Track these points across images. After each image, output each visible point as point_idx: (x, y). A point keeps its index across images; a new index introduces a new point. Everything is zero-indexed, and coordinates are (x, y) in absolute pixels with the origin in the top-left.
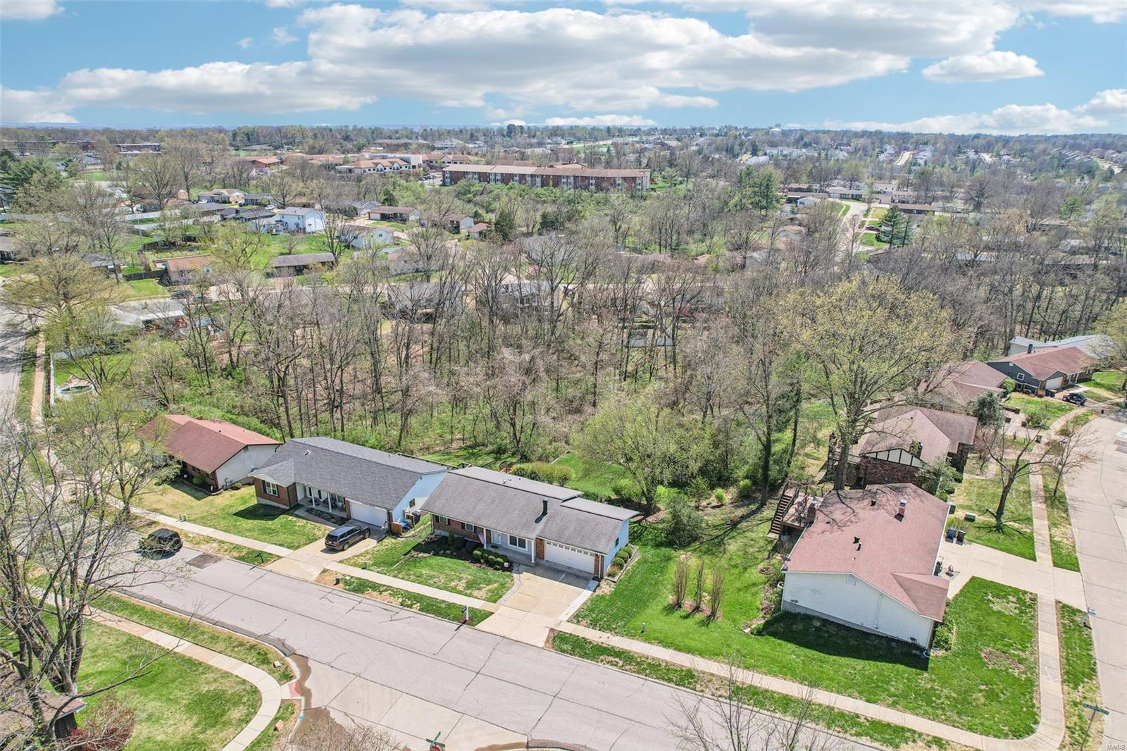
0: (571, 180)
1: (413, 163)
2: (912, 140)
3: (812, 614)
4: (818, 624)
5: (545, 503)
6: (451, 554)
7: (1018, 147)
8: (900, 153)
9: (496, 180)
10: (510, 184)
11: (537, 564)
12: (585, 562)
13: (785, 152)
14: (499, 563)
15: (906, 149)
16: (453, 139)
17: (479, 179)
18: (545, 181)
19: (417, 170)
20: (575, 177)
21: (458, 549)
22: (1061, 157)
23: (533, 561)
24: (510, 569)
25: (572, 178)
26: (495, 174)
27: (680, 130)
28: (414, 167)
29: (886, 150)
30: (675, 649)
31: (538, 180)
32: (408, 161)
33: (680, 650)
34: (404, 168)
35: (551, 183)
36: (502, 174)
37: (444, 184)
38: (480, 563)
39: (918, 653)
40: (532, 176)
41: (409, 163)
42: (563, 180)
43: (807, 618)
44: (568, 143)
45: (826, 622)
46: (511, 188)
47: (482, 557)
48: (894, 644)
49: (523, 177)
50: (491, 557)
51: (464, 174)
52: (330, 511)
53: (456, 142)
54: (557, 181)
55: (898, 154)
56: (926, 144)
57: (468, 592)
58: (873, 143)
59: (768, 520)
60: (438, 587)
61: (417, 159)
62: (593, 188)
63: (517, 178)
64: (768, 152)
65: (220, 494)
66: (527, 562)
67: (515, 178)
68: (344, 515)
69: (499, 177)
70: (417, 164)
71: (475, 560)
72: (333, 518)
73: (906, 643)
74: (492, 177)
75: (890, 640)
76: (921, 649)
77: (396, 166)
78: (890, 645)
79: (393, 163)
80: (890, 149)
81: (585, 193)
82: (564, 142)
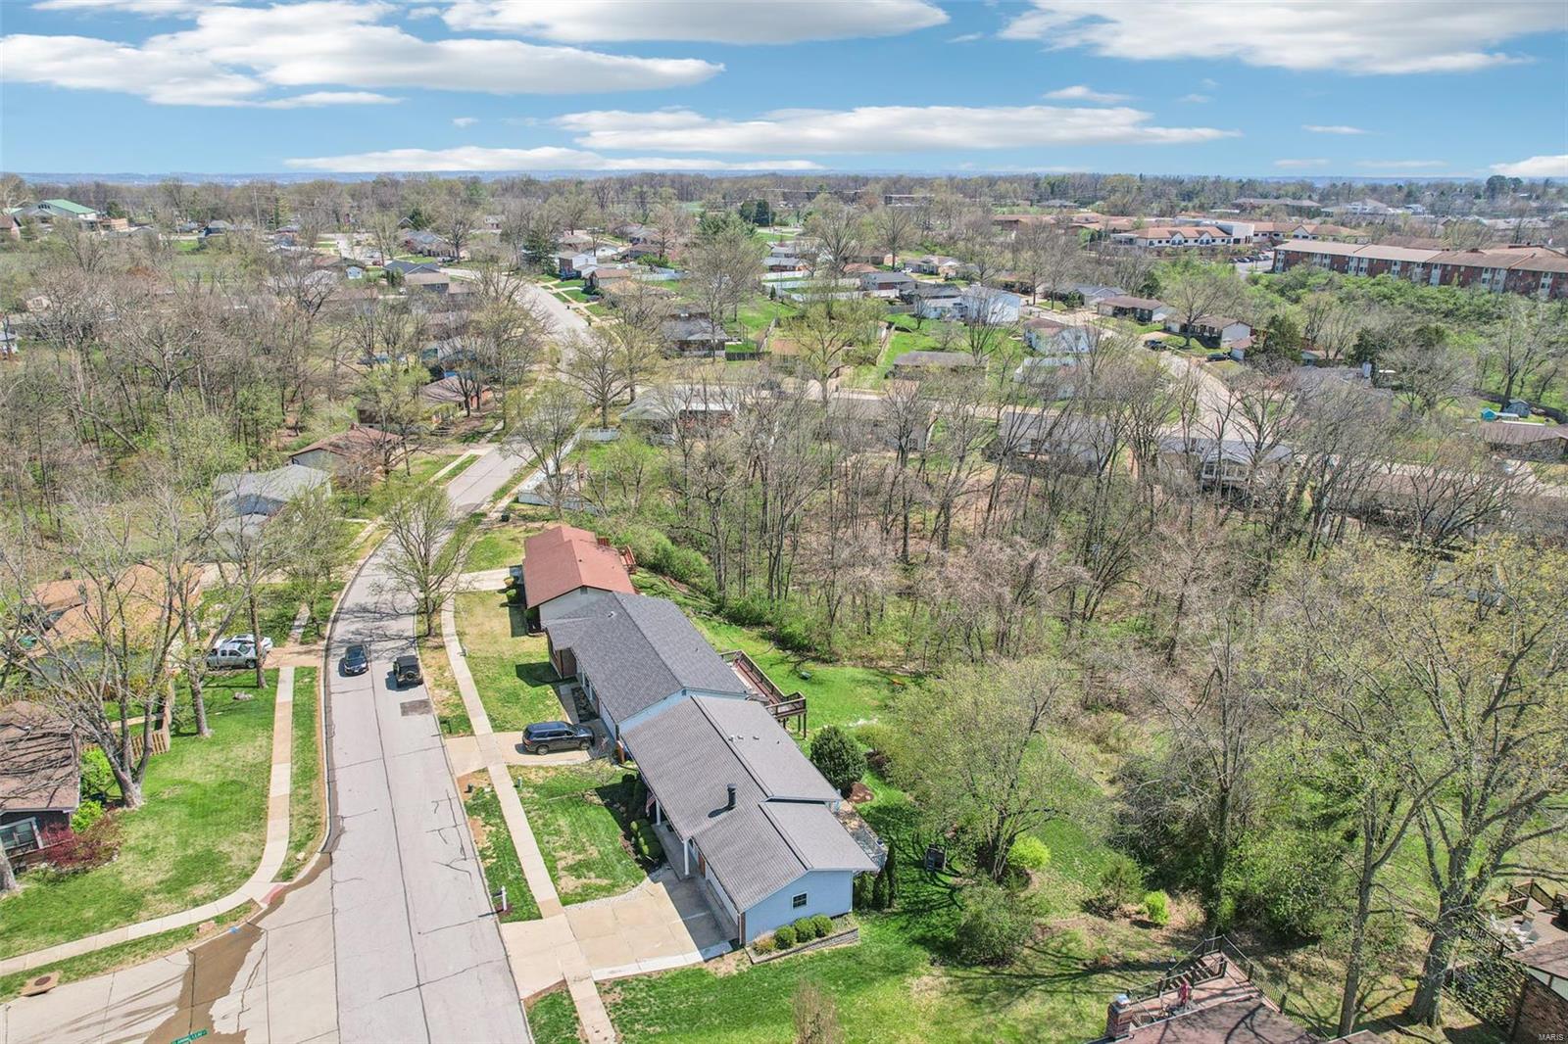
0: (1502, 276)
1: (1237, 235)
5: (731, 792)
9: (1360, 269)
10: (1382, 277)
11: (690, 879)
14: (643, 853)
17: (1330, 265)
18: (1448, 274)
19: (1241, 245)
20: (1512, 272)
23: (687, 873)
24: (651, 869)
25: (1505, 272)
26: (1360, 259)
32: (1227, 232)
34: (1219, 242)
35: (1456, 280)
37: (1271, 271)
38: (630, 842)
40: (1425, 265)
41: (1230, 234)
42: (1484, 276)
46: (1379, 283)
47: (635, 834)
49: (1406, 265)
50: (642, 839)
51: (1308, 256)
52: (591, 699)
54: (1471, 276)
57: (560, 875)
60: (542, 850)
61: (1245, 229)
62: (1541, 292)
63: (1397, 268)
65: (538, 636)
66: (680, 870)
69: (1364, 265)
70: (1243, 237)
71: (629, 835)
72: (585, 709)
74: (1353, 265)
77: (1206, 237)
79: (1201, 233)
81: (1521, 301)
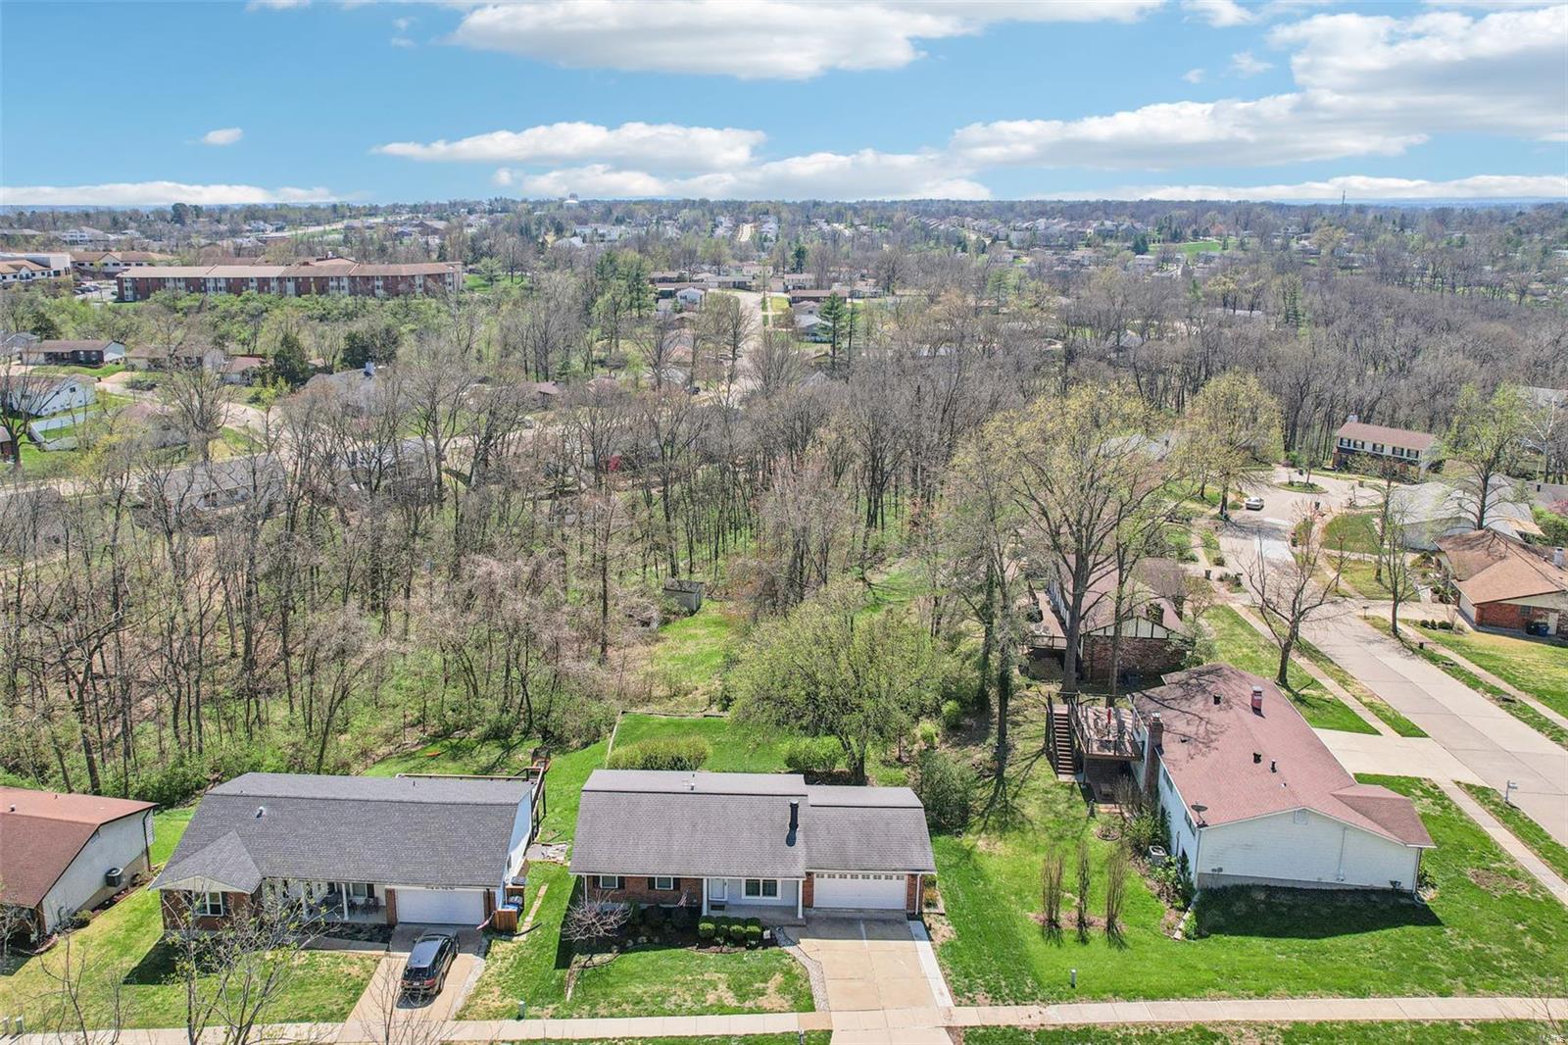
0: (345, 283)
1: (55, 267)
2: (749, 209)
3: (1245, 883)
4: (1262, 896)
5: (794, 808)
6: (650, 941)
7: (872, 214)
8: (737, 226)
9: (216, 289)
10: (245, 294)
11: (808, 919)
12: (891, 892)
13: (600, 231)
14: (753, 935)
15: (746, 221)
16: (84, 228)
17: (187, 287)
18: (302, 287)
19: (63, 278)
20: (352, 279)
21: (657, 929)
22: (924, 227)
23: (800, 916)
24: (772, 942)
25: (345, 279)
26: (216, 280)
27: (435, 206)
28: (57, 273)
29: (721, 223)
30: (1146, 998)
31: (291, 285)
32: (45, 264)
33: (1153, 998)
34: (38, 276)
35: (313, 289)
36: (228, 280)
37: (121, 299)
38: (718, 944)
39: (1408, 901)
40: (279, 279)
41: (48, 266)
42: (331, 284)
43: (1242, 891)
44: (277, 230)
45: (1272, 890)
46: (248, 300)
47: (717, 933)
48: (1374, 898)
50: (735, 927)
51: (160, 283)
52: (346, 918)
53: (88, 232)
54: (322, 285)
55: (736, 227)
56: (767, 213)
57: (749, 1004)
58: (704, 215)
59: (1038, 755)
60: (691, 1013)
61: (61, 260)
62: (380, 292)
63: (255, 284)
64: (578, 231)
65: (54, 945)
66: (790, 919)
67: (251, 284)
68: (380, 919)
69: (222, 284)
70: (62, 269)
71: (706, 941)
72: (360, 931)
73: (1384, 891)
74: (211, 285)
75: (1366, 893)
76: (1410, 895)
77: (24, 272)
78: (1369, 900)
79: (18, 268)
80: (726, 221)
81: (370, 301)
82: (269, 228)
